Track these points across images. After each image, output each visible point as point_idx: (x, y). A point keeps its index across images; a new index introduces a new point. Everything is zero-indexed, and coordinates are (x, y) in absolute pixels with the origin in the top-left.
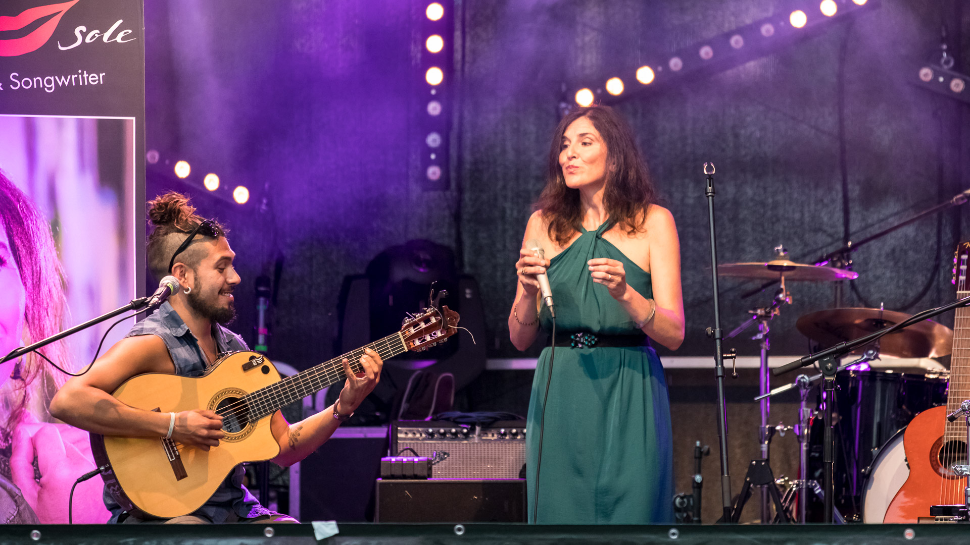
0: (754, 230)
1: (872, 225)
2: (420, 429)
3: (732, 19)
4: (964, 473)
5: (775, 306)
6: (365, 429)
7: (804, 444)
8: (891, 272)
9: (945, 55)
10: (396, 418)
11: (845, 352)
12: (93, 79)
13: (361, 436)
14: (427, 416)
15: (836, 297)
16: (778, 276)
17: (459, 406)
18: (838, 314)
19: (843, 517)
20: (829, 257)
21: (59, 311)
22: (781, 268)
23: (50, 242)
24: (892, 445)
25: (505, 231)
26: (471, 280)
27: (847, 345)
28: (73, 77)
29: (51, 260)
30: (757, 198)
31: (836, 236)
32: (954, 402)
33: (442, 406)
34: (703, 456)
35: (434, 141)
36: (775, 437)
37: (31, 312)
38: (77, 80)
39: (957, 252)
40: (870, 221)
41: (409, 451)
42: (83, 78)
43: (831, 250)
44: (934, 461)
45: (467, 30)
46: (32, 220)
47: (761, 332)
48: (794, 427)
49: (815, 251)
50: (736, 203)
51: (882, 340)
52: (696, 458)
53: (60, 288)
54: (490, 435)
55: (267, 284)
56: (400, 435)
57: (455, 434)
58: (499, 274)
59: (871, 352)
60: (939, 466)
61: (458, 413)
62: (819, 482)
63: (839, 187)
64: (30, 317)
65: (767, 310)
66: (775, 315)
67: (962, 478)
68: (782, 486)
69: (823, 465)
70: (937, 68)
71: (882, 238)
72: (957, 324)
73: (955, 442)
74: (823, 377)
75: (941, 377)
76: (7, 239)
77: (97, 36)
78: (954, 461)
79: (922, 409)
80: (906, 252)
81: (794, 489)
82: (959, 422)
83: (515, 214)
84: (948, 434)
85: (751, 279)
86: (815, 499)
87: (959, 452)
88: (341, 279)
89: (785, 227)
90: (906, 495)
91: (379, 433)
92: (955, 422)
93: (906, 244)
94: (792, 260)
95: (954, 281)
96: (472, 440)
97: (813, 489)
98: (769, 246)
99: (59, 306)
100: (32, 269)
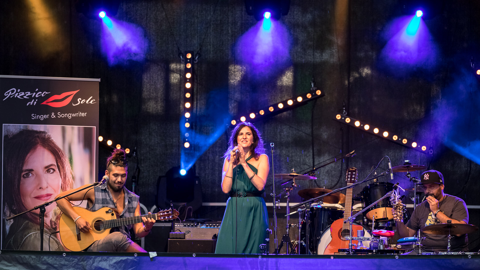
0: (285, 164)
1: (322, 163)
2: (182, 224)
3: (280, 99)
5: (292, 187)
6: (165, 223)
7: (300, 230)
8: (327, 177)
9: (344, 111)
10: (174, 221)
11: (313, 202)
12: (83, 114)
13: (163, 225)
14: (184, 220)
15: (310, 185)
16: (293, 178)
17: (194, 217)
18: (311, 190)
19: (311, 252)
20: (308, 172)
21: (72, 186)
22: (294, 176)
23: (69, 165)
24: (327, 230)
25: (209, 163)
26: (198, 178)
27: (313, 199)
28: (77, 114)
29: (69, 170)
30: (286, 154)
31: (310, 166)
32: (346, 217)
33: (189, 217)
35: (187, 135)
36: (291, 228)
37: (63, 186)
38: (78, 115)
39: (347, 172)
40: (321, 162)
41: (178, 230)
42: (80, 114)
43: (309, 170)
44: (339, 235)
45: (198, 101)
47: (287, 195)
48: (297, 224)
49: (304, 171)
50: (280, 155)
51: (324, 198)
53: (72, 179)
54: (203, 226)
55: (135, 179)
56: (175, 226)
57: (193, 225)
58: (207, 176)
59: (321, 202)
60: (341, 237)
61: (193, 219)
62: (304, 241)
63: (311, 151)
64: (63, 187)
65: (289, 188)
66: (291, 190)
67: (348, 240)
68: (293, 242)
69: (305, 236)
70: (342, 115)
71: (324, 167)
72: (347, 193)
73: (346, 229)
74: (306, 209)
75: (342, 210)
76: (56, 163)
77: (84, 101)
78: (345, 235)
79: (336, 220)
80: (332, 171)
81: (296, 244)
82: (348, 223)
84: (344, 227)
86: (303, 247)
87: (347, 233)
88: (158, 177)
89: (295, 163)
90: (331, 246)
91: (169, 225)
92: (346, 223)
93: (332, 169)
94: (297, 173)
95: (346, 180)
96: (198, 227)
97: (302, 244)
98: (290, 169)
99: (72, 184)
100: (64, 173)
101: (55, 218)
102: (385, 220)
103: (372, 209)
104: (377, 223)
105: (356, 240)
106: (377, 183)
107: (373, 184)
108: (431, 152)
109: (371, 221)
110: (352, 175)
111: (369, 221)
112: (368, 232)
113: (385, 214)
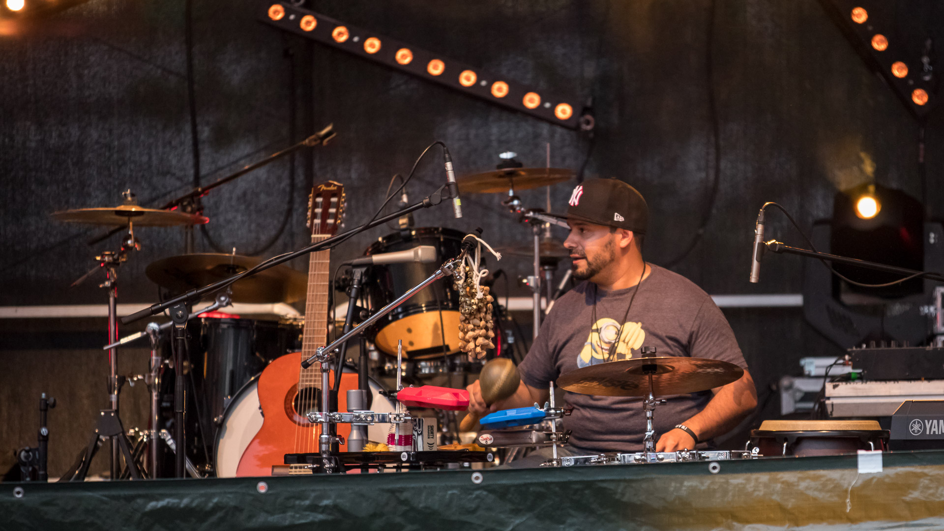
0: (99, 174)
1: (221, 168)
4: (319, 420)
5: (123, 252)
7: (154, 394)
8: (243, 215)
11: (196, 300)
15: (186, 242)
16: (127, 222)
18: (188, 259)
19: (196, 467)
20: (179, 202)
22: (129, 214)
24: (245, 393)
27: (198, 291)
30: (102, 140)
31: (186, 180)
32: (309, 348)
34: (49, 408)
36: (124, 388)
39: (311, 195)
40: (220, 164)
43: (180, 194)
44: (288, 408)
47: (109, 279)
48: (144, 376)
49: (165, 195)
50: (81, 146)
51: (234, 285)
52: (41, 410)
59: (223, 298)
60: (293, 412)
62: (170, 432)
63: (188, 128)
65: (116, 257)
66: (123, 261)
67: (317, 425)
68: (132, 436)
69: (174, 415)
70: (288, 5)
71: (232, 182)
72: (312, 267)
73: (310, 389)
74: (174, 325)
75: (295, 323)
78: (308, 408)
79: (276, 355)
80: (257, 195)
81: (145, 440)
82: (314, 368)
84: (303, 381)
85: (99, 224)
86: (166, 450)
87: (313, 399)
89: (131, 170)
90: (261, 443)
92: (309, 368)
93: (258, 188)
94: (141, 205)
95: (308, 224)
97: (164, 440)
98: (116, 190)
102: (438, 353)
103: (396, 318)
104: (412, 365)
105: (343, 422)
106: (411, 230)
107: (398, 234)
108: (588, 123)
109: (393, 358)
110: (327, 205)
111: (387, 359)
112: (384, 394)
113: (440, 332)
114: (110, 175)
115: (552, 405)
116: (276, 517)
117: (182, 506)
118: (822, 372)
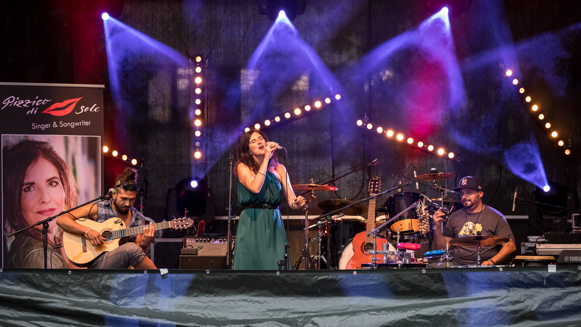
0: (303, 174)
1: (342, 172)
2: (194, 239)
5: (310, 199)
6: (175, 239)
7: (320, 244)
8: (348, 188)
9: (366, 116)
10: (185, 235)
11: (334, 214)
12: (87, 123)
13: (174, 241)
14: (196, 235)
15: (330, 196)
16: (311, 189)
17: (206, 232)
18: (330, 201)
19: (332, 268)
20: (328, 183)
21: (76, 200)
22: (312, 186)
23: (73, 177)
24: (348, 244)
25: (221, 174)
26: (210, 190)
27: (334, 212)
29: (73, 183)
30: (304, 163)
31: (330, 176)
32: (369, 230)
33: (201, 232)
35: (198, 144)
36: (309, 242)
37: (67, 200)
38: (81, 124)
39: (370, 181)
40: (341, 171)
41: (190, 246)
42: (83, 123)
43: (328, 180)
44: (362, 249)
45: (209, 108)
46: (67, 170)
48: (316, 238)
49: (323, 181)
50: (297, 165)
51: (345, 210)
53: (76, 192)
54: (217, 241)
55: (143, 192)
56: (187, 241)
57: (205, 241)
58: (219, 188)
59: (342, 214)
60: (364, 251)
61: (206, 234)
62: (324, 256)
63: (331, 160)
64: (66, 201)
65: (308, 200)
66: (310, 202)
67: (371, 254)
68: (312, 258)
69: (326, 251)
70: (364, 121)
71: (345, 177)
72: (370, 204)
73: (369, 243)
74: (327, 222)
75: (364, 222)
76: (59, 176)
77: (88, 109)
78: (369, 249)
79: (358, 232)
80: (353, 181)
81: (316, 259)
82: (371, 236)
83: (224, 168)
84: (367, 241)
85: (302, 190)
86: (323, 262)
87: (370, 246)
88: (167, 190)
89: (313, 173)
90: (353, 260)
91: (180, 240)
92: (369, 236)
93: (353, 179)
94: (316, 184)
95: (369, 191)
96: (211, 243)
97: (322, 259)
98: (308, 179)
99: (76, 198)
100: (67, 186)
101: (59, 234)
102: (410, 232)
103: (397, 221)
104: (402, 236)
105: (380, 254)
106: (402, 193)
107: (398, 194)
108: (459, 159)
109: (396, 234)
110: (375, 184)
111: (394, 234)
112: (393, 245)
113: (411, 225)
114: (306, 174)
115: (447, 250)
116: (359, 282)
117: (329, 278)
118: (535, 240)
